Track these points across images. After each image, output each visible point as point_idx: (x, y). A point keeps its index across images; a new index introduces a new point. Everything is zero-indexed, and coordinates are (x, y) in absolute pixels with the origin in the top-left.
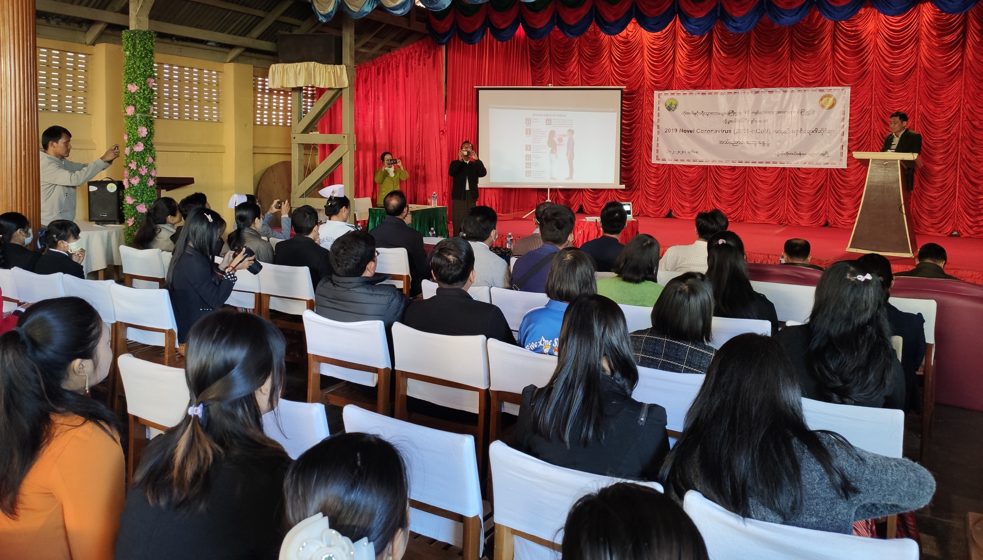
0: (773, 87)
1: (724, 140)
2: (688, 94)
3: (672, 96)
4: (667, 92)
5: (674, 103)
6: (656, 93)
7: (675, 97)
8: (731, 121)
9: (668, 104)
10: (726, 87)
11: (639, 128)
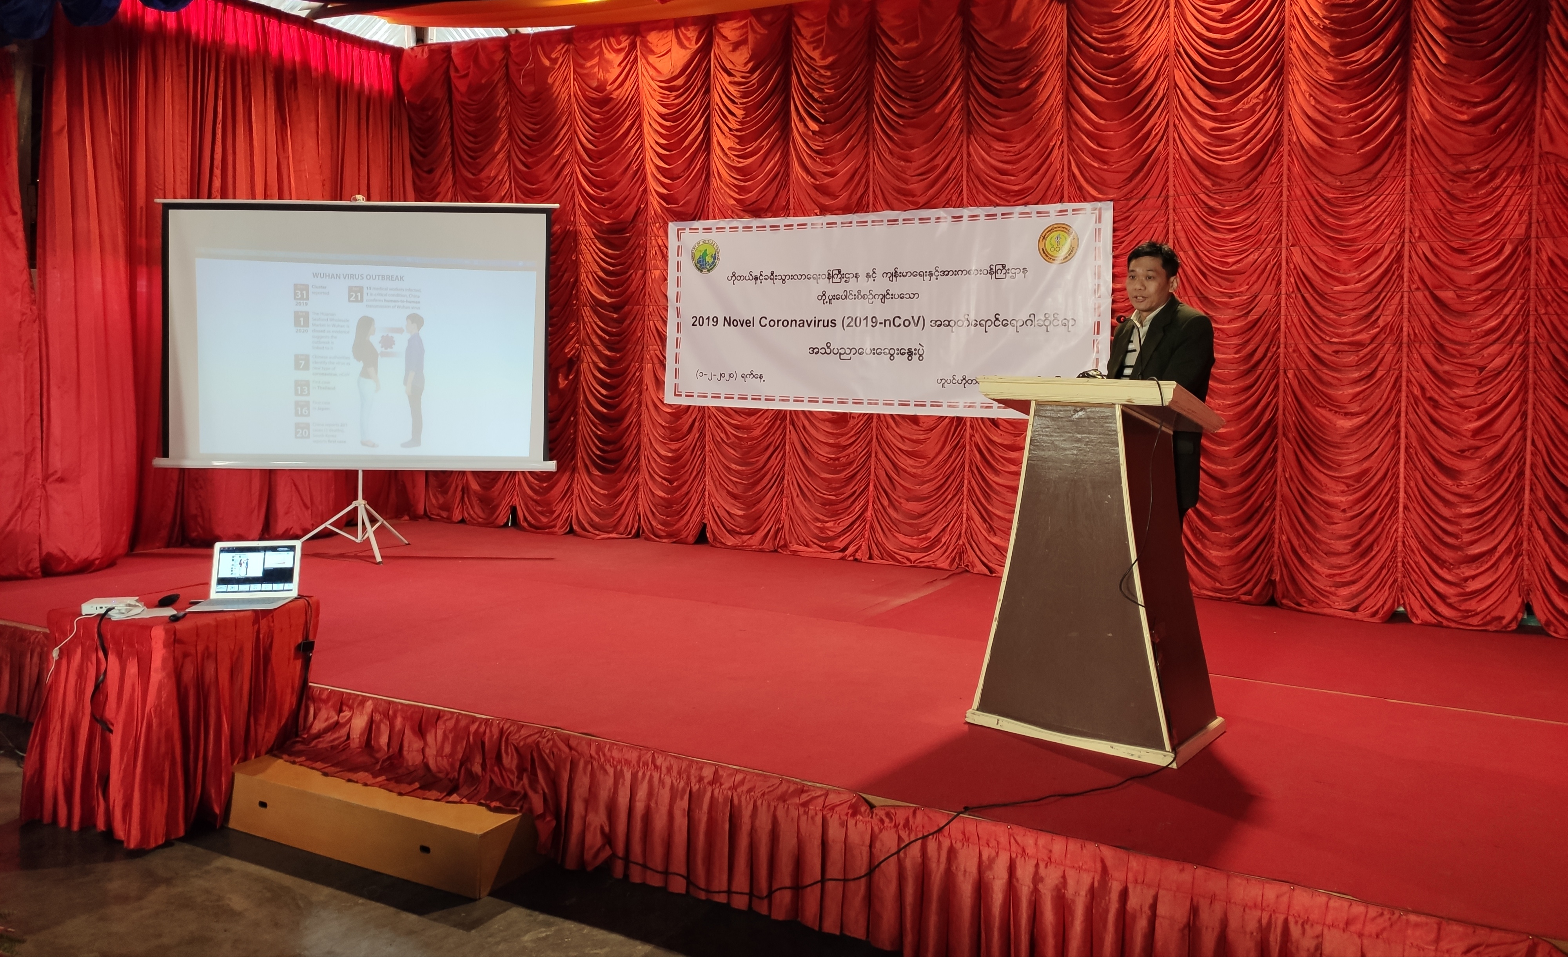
0: (928, 205)
1: (820, 344)
2: (740, 229)
3: (707, 236)
4: (696, 224)
5: (711, 251)
6: (673, 227)
7: (713, 236)
8: (836, 297)
9: (697, 256)
10: (824, 210)
11: (639, 317)
